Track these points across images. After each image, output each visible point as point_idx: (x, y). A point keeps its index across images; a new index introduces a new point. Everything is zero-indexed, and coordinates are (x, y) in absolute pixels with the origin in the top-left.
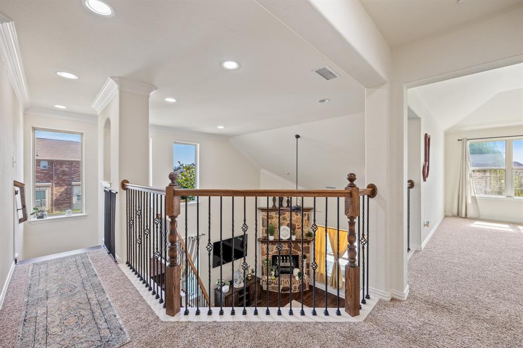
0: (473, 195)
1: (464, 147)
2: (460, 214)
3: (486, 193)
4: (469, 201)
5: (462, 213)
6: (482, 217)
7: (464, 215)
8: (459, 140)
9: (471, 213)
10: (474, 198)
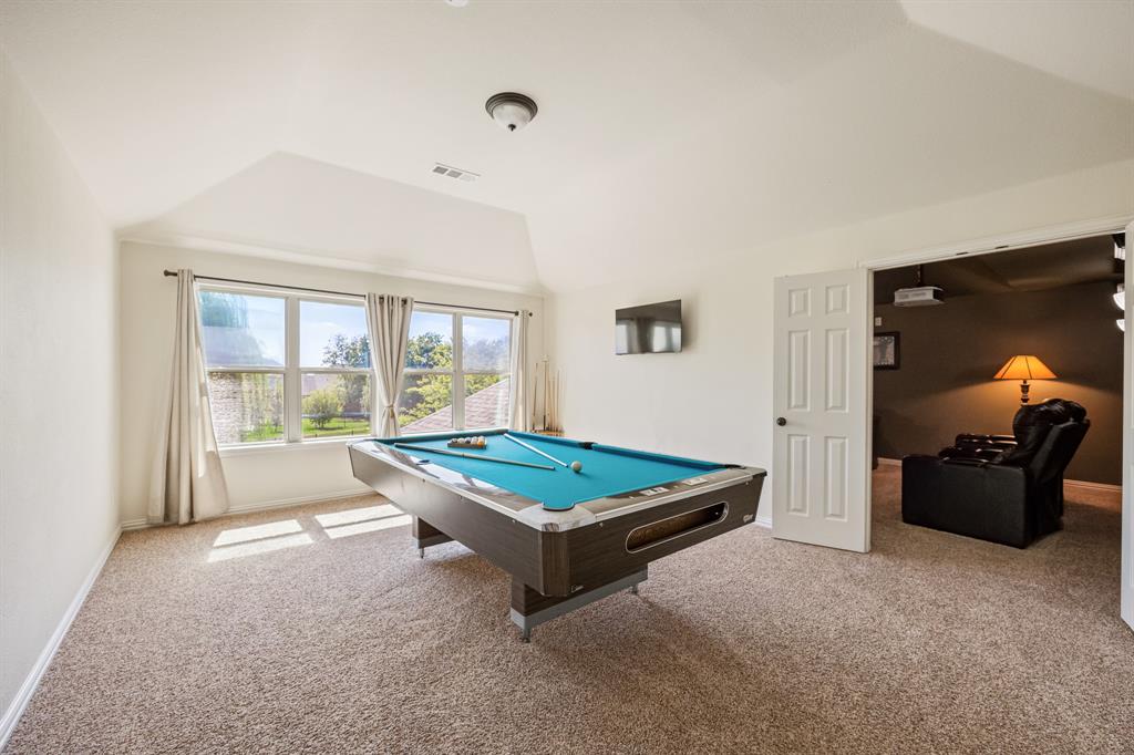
0: (210, 448)
1: (183, 299)
2: (173, 516)
3: (243, 437)
4: (201, 470)
5: (178, 512)
6: (235, 509)
7: (184, 518)
8: (167, 273)
9: (205, 507)
10: (214, 459)
